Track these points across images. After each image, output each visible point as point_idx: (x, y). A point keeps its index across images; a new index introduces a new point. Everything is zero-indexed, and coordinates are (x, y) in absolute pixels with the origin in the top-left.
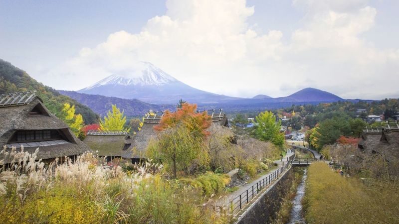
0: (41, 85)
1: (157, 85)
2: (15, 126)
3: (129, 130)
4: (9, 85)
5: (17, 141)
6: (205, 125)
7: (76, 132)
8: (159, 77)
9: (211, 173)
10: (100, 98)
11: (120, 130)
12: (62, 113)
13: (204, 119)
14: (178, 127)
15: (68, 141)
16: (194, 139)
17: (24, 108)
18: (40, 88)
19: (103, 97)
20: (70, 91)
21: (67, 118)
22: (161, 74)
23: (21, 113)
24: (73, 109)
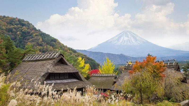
0: (66, 47)
1: (135, 45)
2: (49, 70)
3: (117, 73)
4: (49, 47)
5: (50, 79)
6: (161, 70)
7: (85, 74)
8: (136, 40)
9: (166, 102)
10: (101, 54)
11: (111, 73)
12: (77, 63)
13: (161, 66)
14: (143, 71)
15: (78, 79)
16: (154, 79)
17: (54, 60)
18: (66, 48)
19: (102, 53)
20: (83, 50)
21: (80, 66)
22: (137, 38)
23: (52, 63)
24: (83, 61)
